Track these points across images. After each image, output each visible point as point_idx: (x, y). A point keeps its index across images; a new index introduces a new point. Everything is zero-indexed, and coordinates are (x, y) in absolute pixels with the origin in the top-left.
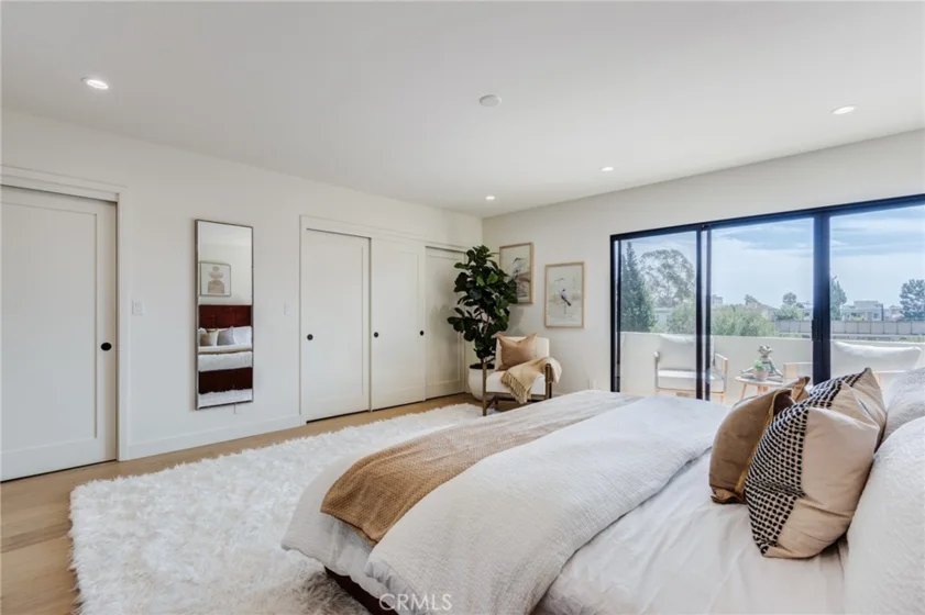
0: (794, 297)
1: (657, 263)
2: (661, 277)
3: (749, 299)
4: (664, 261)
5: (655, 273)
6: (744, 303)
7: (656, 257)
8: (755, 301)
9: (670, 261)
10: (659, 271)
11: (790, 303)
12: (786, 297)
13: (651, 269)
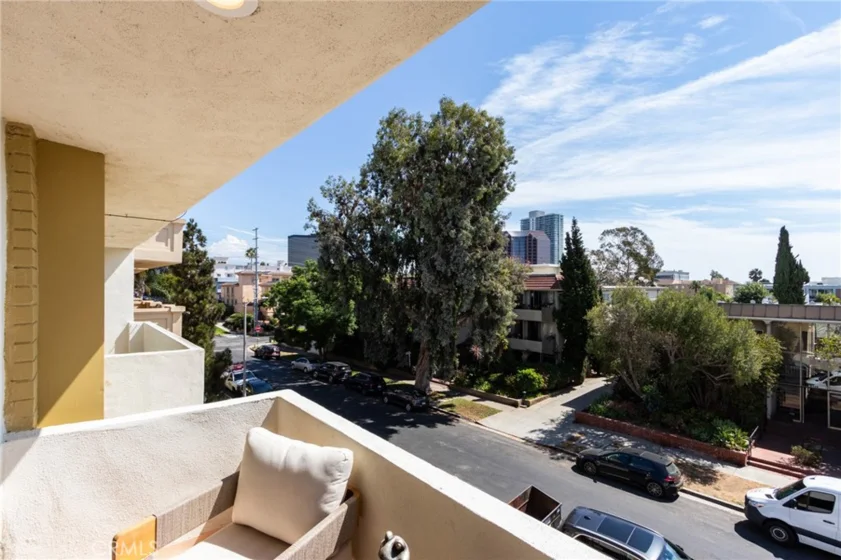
0: (760, 273)
1: (617, 240)
2: (621, 254)
3: (715, 275)
4: (624, 238)
5: (615, 250)
6: (709, 278)
7: (616, 235)
8: (720, 276)
9: (630, 239)
10: (619, 247)
11: (755, 279)
12: (752, 273)
13: (611, 246)
